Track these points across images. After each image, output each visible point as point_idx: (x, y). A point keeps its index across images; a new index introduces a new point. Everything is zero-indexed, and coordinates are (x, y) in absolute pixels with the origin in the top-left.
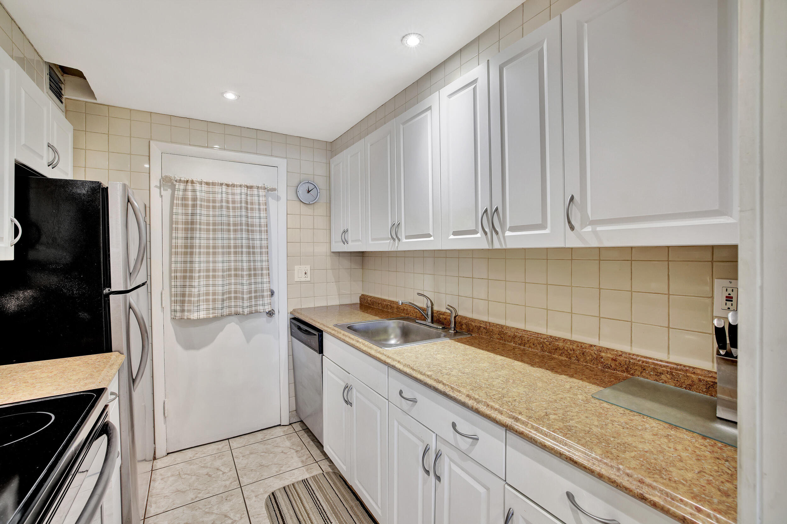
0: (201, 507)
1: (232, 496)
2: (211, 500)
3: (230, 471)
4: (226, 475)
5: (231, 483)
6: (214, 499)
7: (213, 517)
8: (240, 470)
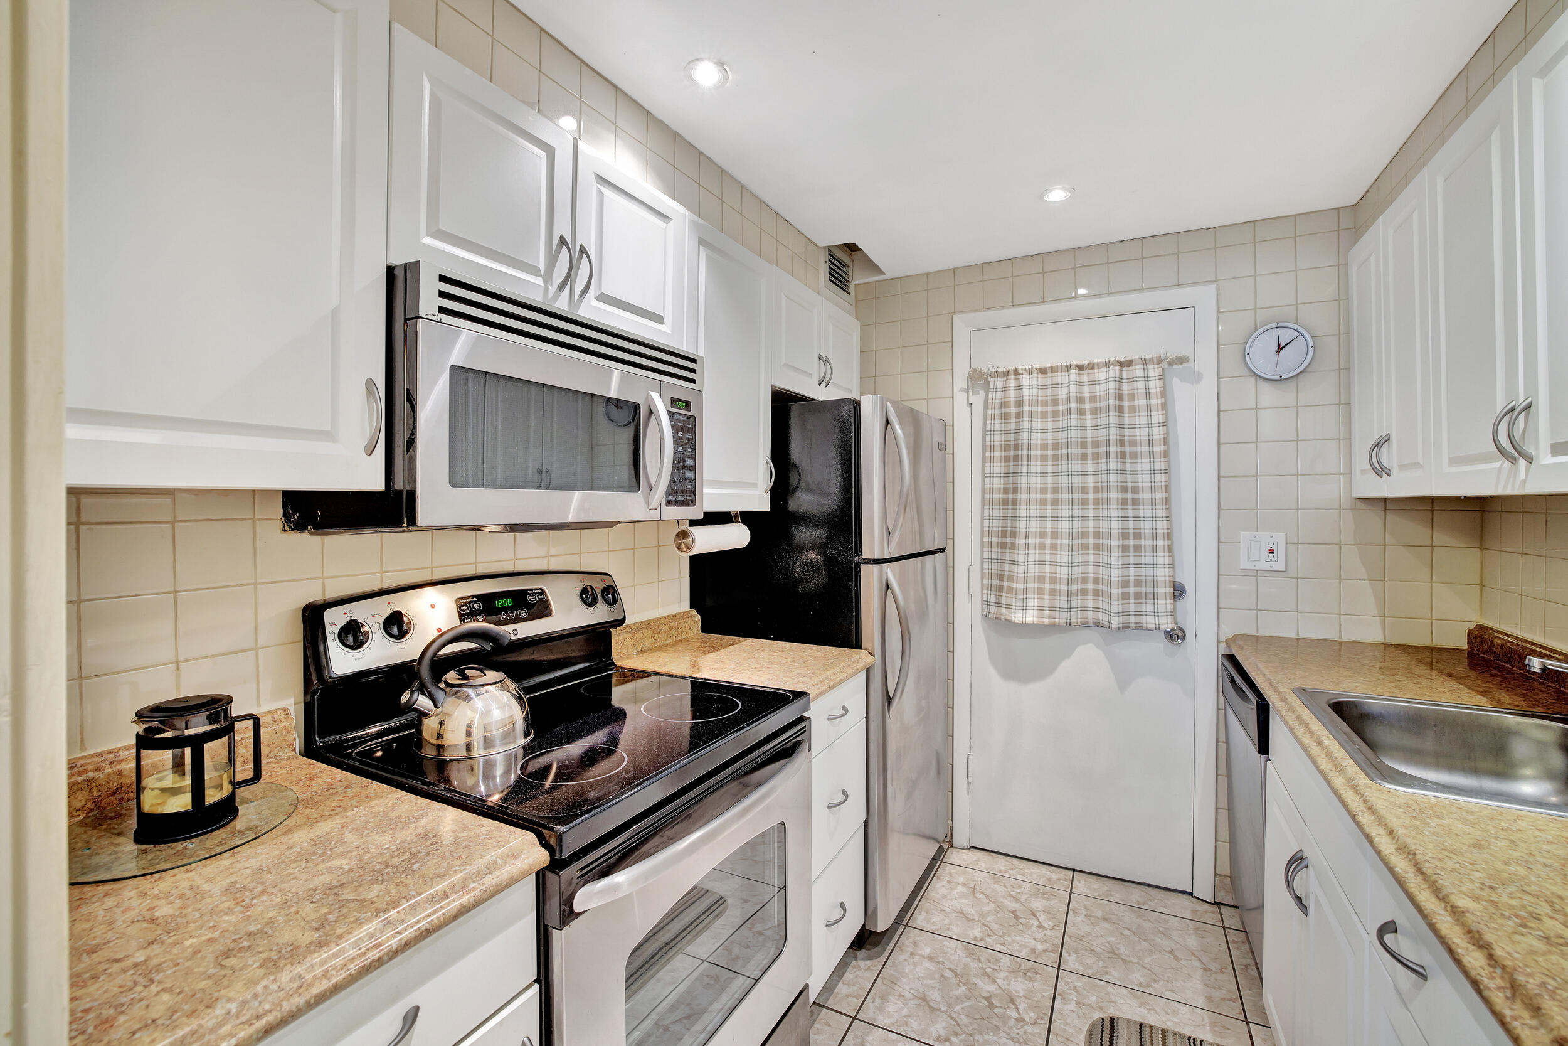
0: (982, 959)
1: (1037, 973)
2: (1001, 959)
3: (1053, 928)
4: (1043, 931)
5: (1045, 951)
6: (1006, 960)
7: (992, 988)
8: (1071, 937)
